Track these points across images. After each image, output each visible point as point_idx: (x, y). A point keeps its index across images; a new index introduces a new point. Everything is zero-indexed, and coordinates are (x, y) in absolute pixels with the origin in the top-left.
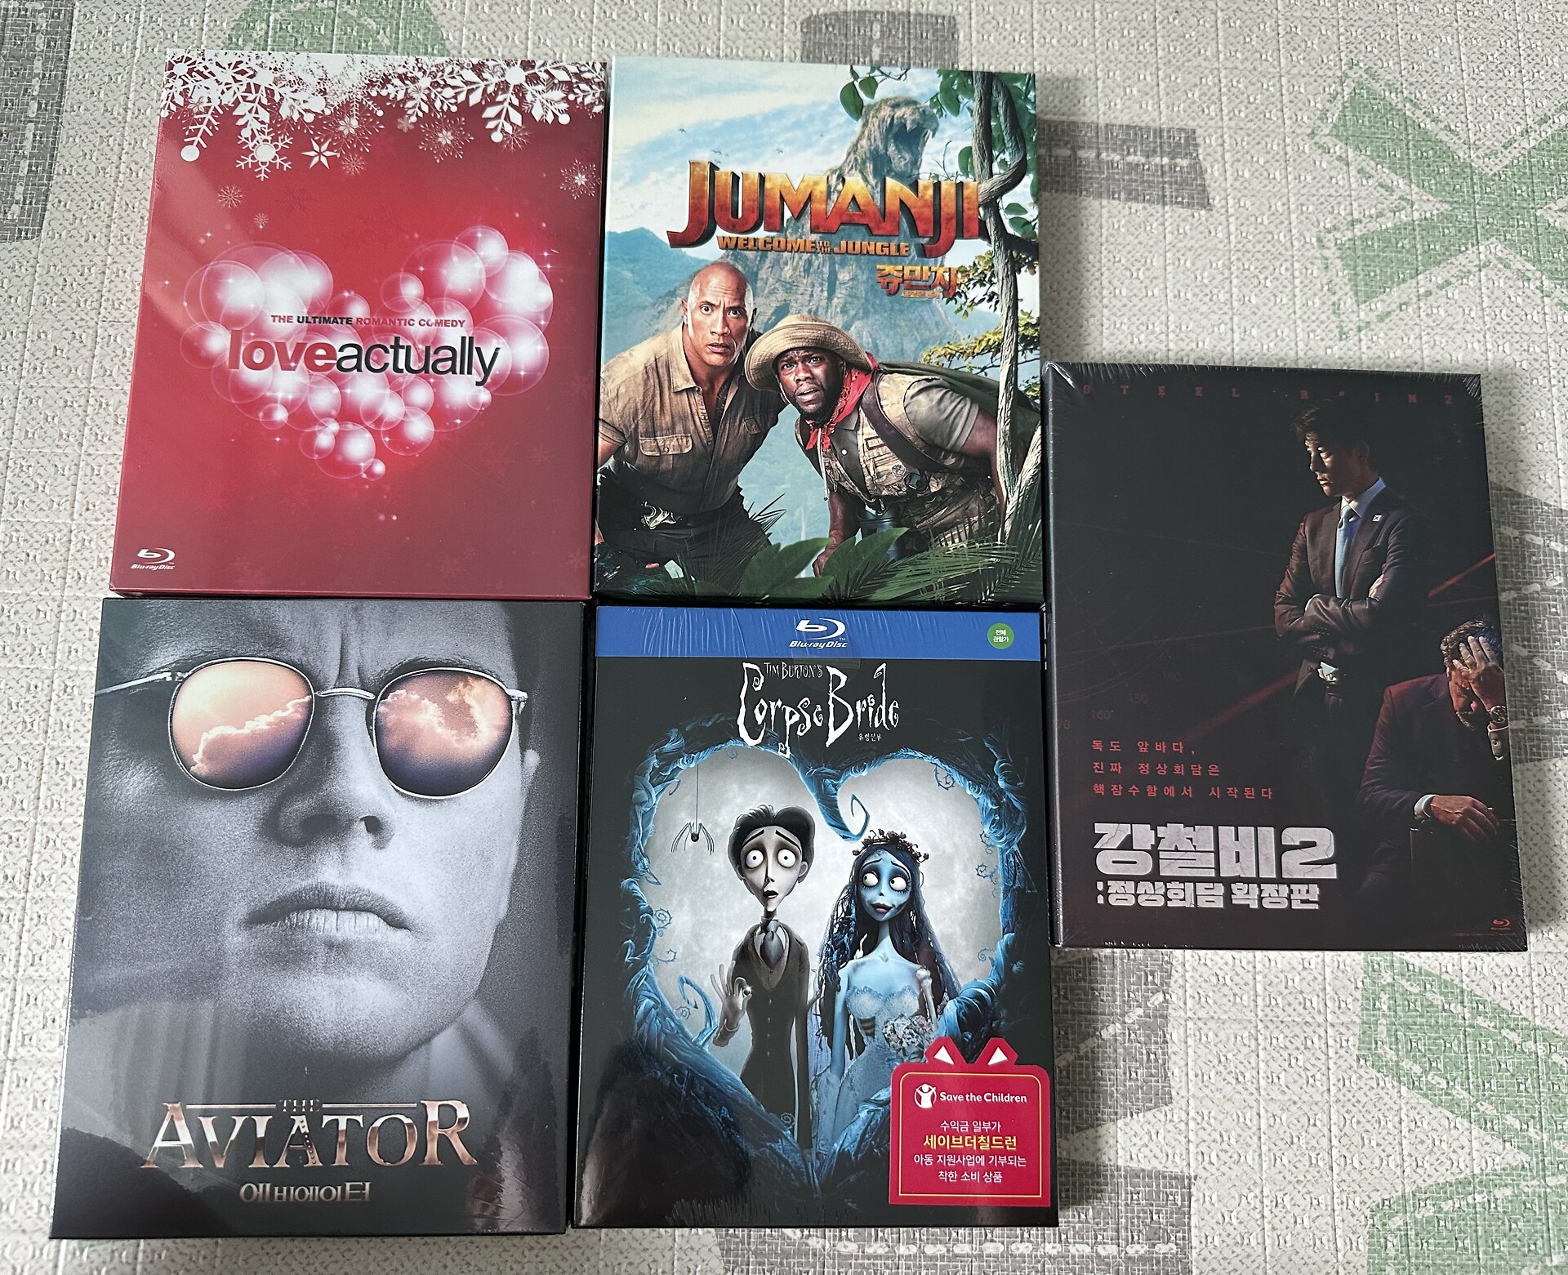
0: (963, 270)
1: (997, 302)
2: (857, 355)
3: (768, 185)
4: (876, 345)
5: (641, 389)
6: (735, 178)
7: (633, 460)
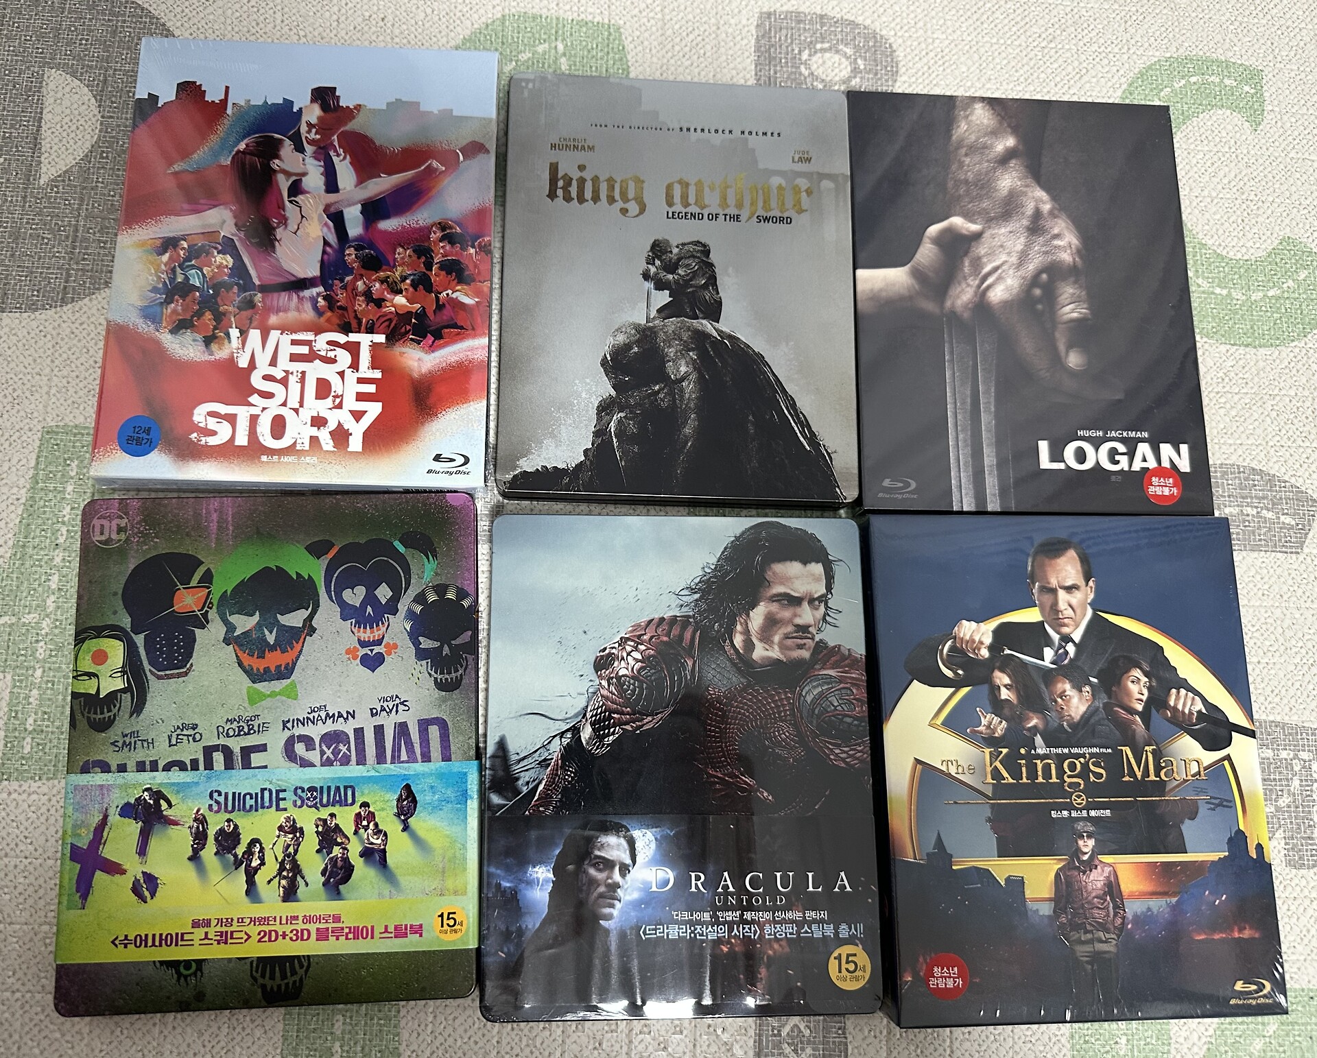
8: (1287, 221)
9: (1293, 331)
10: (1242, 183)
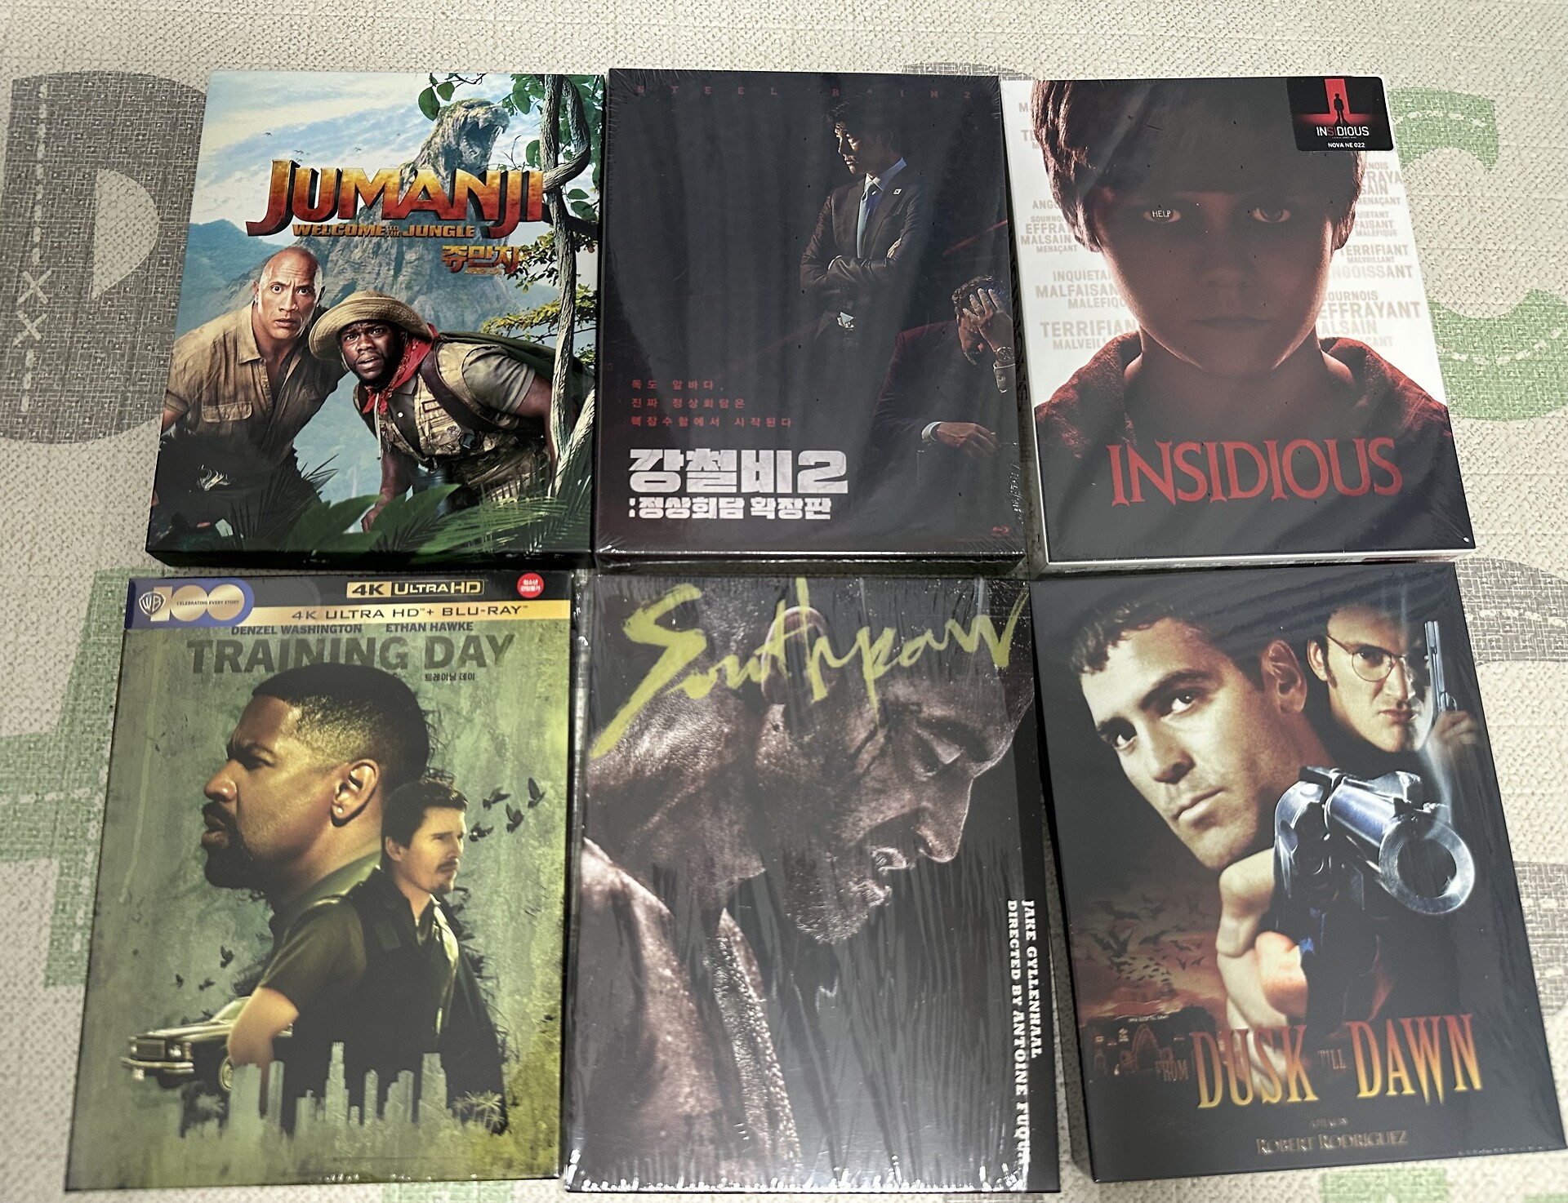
0: (525, 250)
1: (556, 278)
2: (418, 326)
3: (344, 179)
4: (437, 317)
5: (208, 362)
6: (314, 174)
7: (193, 427)
8: (1534, 272)
9: (1549, 399)
10: (1477, 231)
